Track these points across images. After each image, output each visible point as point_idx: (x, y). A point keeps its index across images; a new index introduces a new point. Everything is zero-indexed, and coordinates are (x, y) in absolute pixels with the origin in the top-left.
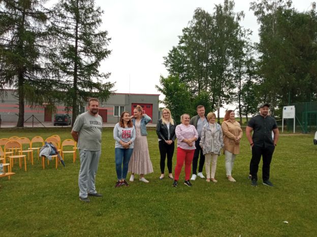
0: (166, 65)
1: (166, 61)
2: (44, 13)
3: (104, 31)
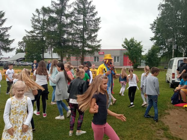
0: (152, 29)
1: (152, 26)
2: (69, 14)
3: (99, 18)
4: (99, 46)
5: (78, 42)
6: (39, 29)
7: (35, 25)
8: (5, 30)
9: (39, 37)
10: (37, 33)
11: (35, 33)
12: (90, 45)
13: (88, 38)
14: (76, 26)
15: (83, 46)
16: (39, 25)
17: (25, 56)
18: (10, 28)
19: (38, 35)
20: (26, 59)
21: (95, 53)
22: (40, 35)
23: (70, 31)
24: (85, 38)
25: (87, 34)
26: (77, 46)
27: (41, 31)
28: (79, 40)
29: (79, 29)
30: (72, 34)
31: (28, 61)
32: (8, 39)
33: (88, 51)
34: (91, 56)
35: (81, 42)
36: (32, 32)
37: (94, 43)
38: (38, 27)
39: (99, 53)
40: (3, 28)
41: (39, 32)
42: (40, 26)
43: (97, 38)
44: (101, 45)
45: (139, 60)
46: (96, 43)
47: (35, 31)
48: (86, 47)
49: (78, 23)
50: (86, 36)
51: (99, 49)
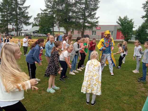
4: (97, 22)
5: (80, 19)
6: (50, 8)
7: (47, 5)
8: (25, 9)
9: (51, 14)
10: (49, 11)
11: (47, 11)
12: (89, 21)
13: (88, 15)
14: (79, 6)
15: (84, 22)
16: (50, 4)
17: (39, 29)
18: (29, 7)
19: (50, 13)
20: (39, 31)
21: (93, 28)
22: (51, 13)
23: (74, 9)
24: (86, 15)
25: (88, 12)
26: (80, 22)
27: (52, 10)
28: (81, 17)
29: (82, 8)
30: (76, 12)
31: (41, 33)
32: (27, 15)
33: (88, 27)
34: (90, 30)
35: (83, 19)
36: (45, 10)
37: (93, 19)
38: (49, 7)
39: (96, 28)
40: (24, 7)
41: (51, 10)
42: (52, 5)
43: (95, 16)
44: (99, 22)
45: (130, 35)
46: (95, 20)
47: (47, 9)
48: (87, 23)
49: (81, 3)
50: (87, 14)
51: (97, 24)
